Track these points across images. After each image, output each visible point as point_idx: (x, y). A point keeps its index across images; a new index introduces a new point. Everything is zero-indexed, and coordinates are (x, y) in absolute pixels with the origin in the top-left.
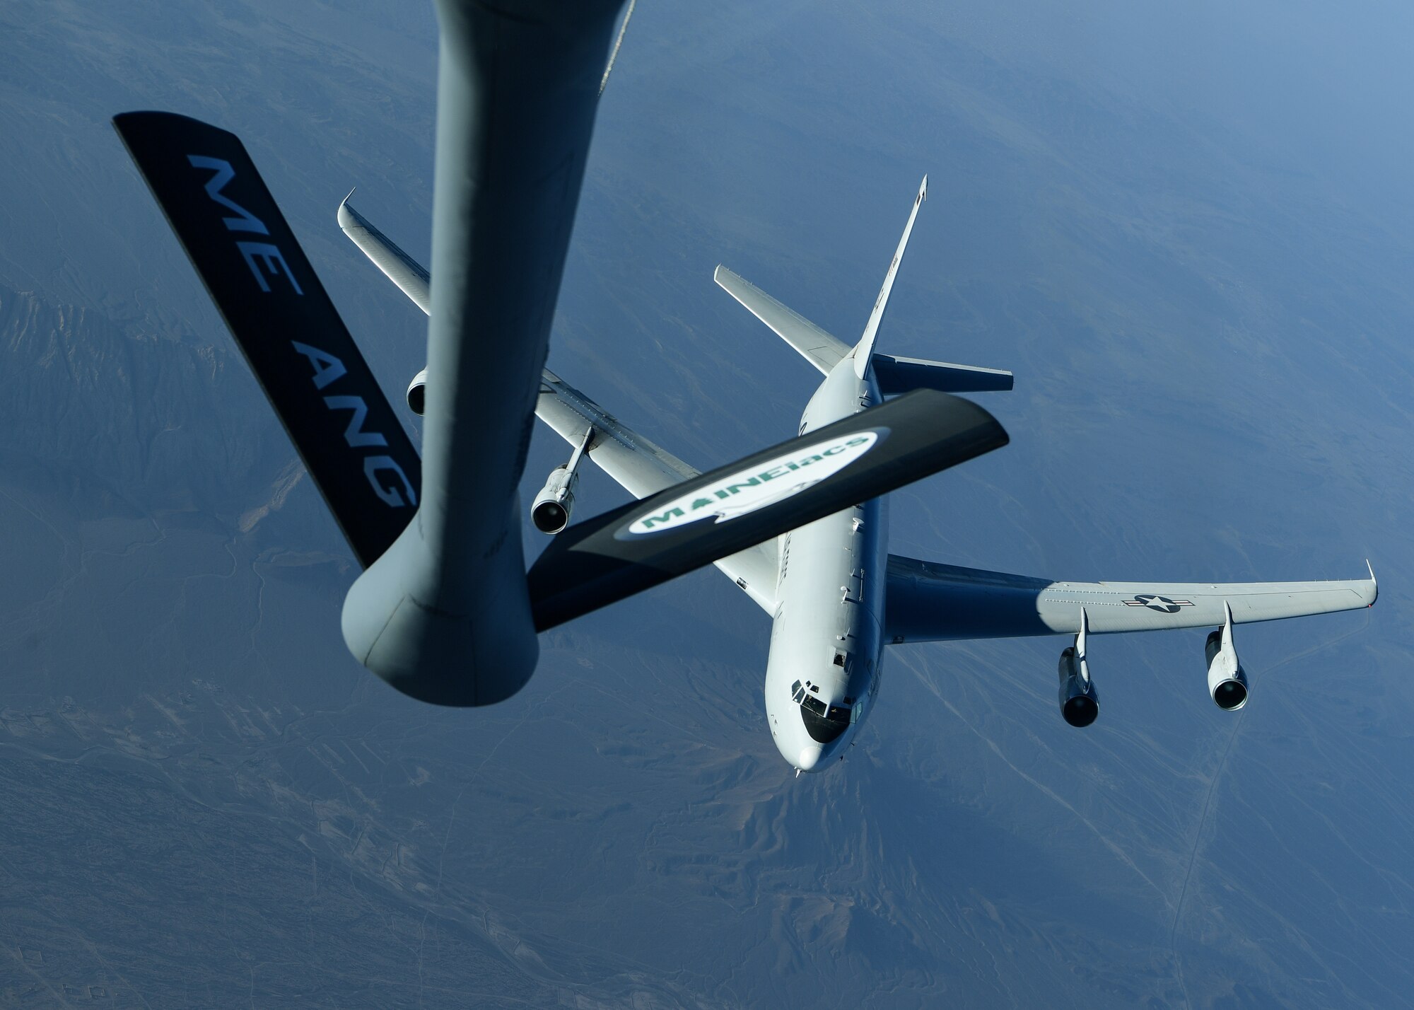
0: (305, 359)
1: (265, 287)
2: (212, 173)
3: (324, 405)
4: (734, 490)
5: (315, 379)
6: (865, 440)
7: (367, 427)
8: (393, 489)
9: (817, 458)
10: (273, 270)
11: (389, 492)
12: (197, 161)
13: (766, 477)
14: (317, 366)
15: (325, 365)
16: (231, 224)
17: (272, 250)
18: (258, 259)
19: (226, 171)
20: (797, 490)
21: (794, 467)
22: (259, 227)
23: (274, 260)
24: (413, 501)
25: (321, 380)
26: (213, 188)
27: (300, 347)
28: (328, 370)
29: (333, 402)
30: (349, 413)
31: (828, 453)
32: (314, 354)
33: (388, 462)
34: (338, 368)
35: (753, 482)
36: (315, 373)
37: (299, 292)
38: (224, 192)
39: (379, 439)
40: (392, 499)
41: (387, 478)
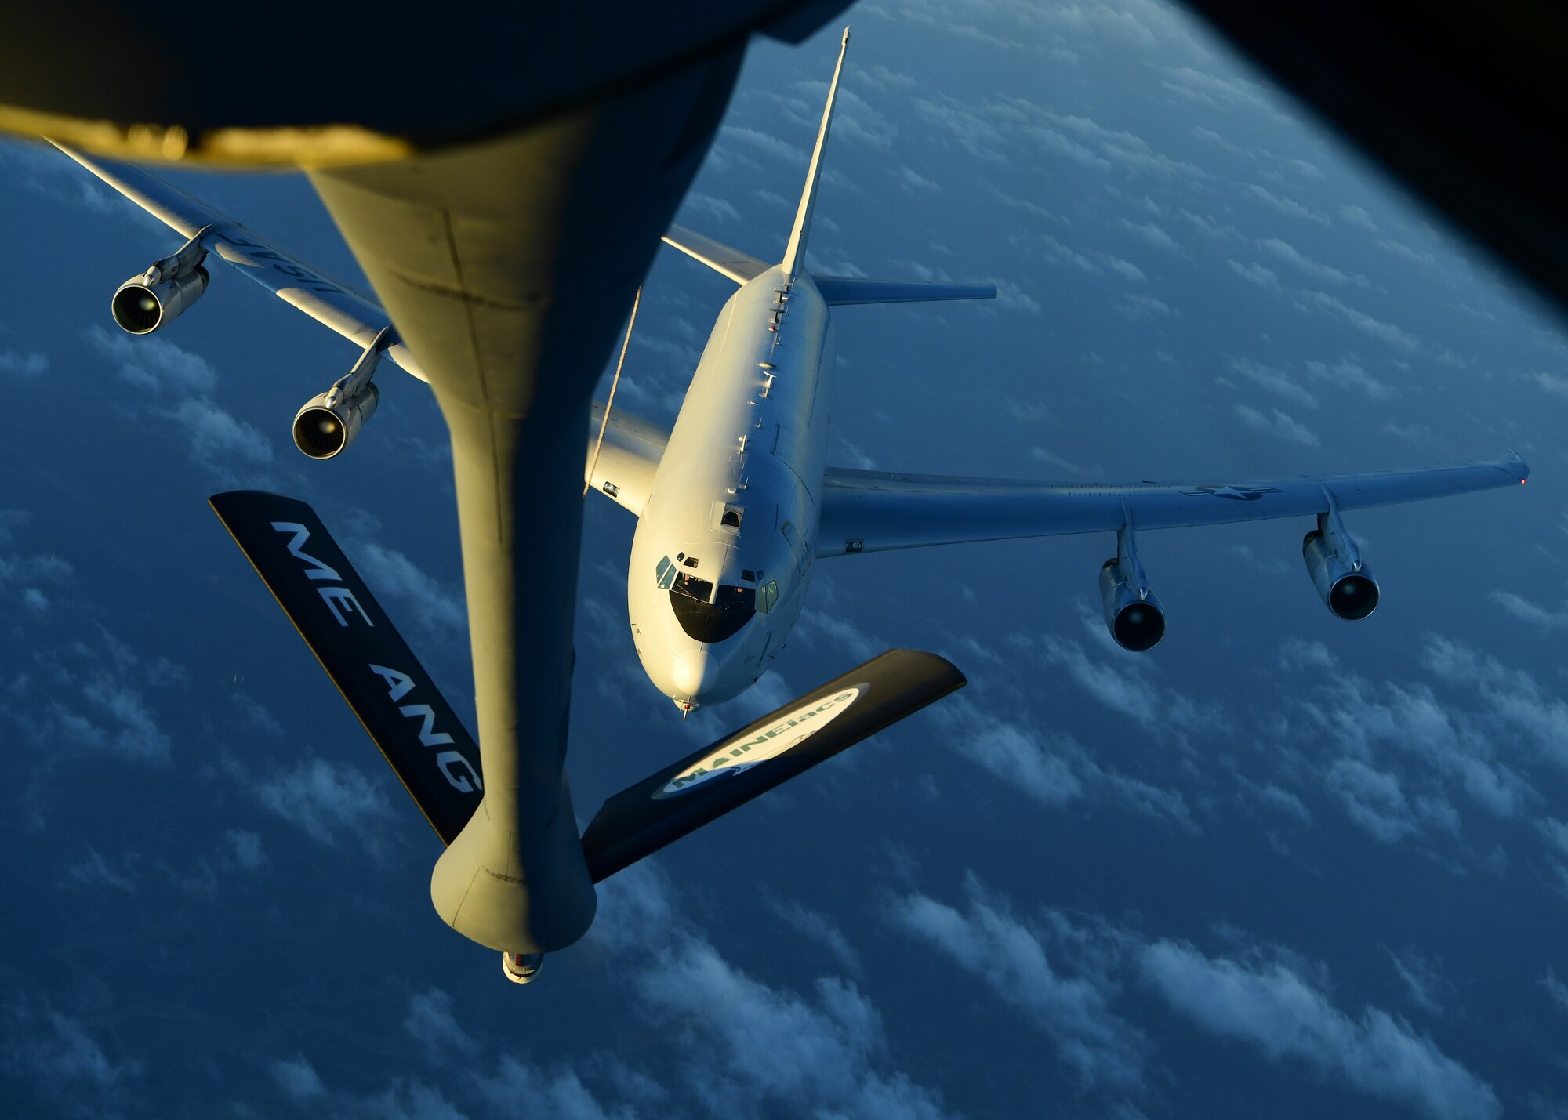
0: (381, 677)
1: (344, 623)
2: (292, 535)
3: (400, 713)
4: (746, 748)
5: (391, 693)
6: (849, 695)
7: (436, 729)
8: (463, 778)
9: (812, 714)
10: (349, 609)
11: (459, 781)
12: (280, 527)
13: (772, 734)
14: (391, 683)
15: (397, 681)
16: (311, 574)
17: (344, 593)
18: (336, 601)
19: (302, 533)
20: (798, 741)
21: (793, 724)
22: (331, 574)
23: (348, 600)
24: (480, 788)
25: (397, 693)
26: (294, 547)
27: (377, 669)
28: (400, 685)
29: (409, 711)
30: (421, 719)
31: (821, 709)
32: (388, 673)
33: (455, 756)
34: (407, 684)
35: (761, 740)
36: (390, 689)
37: (370, 624)
38: (303, 549)
39: (445, 738)
40: (464, 786)
41: (456, 769)
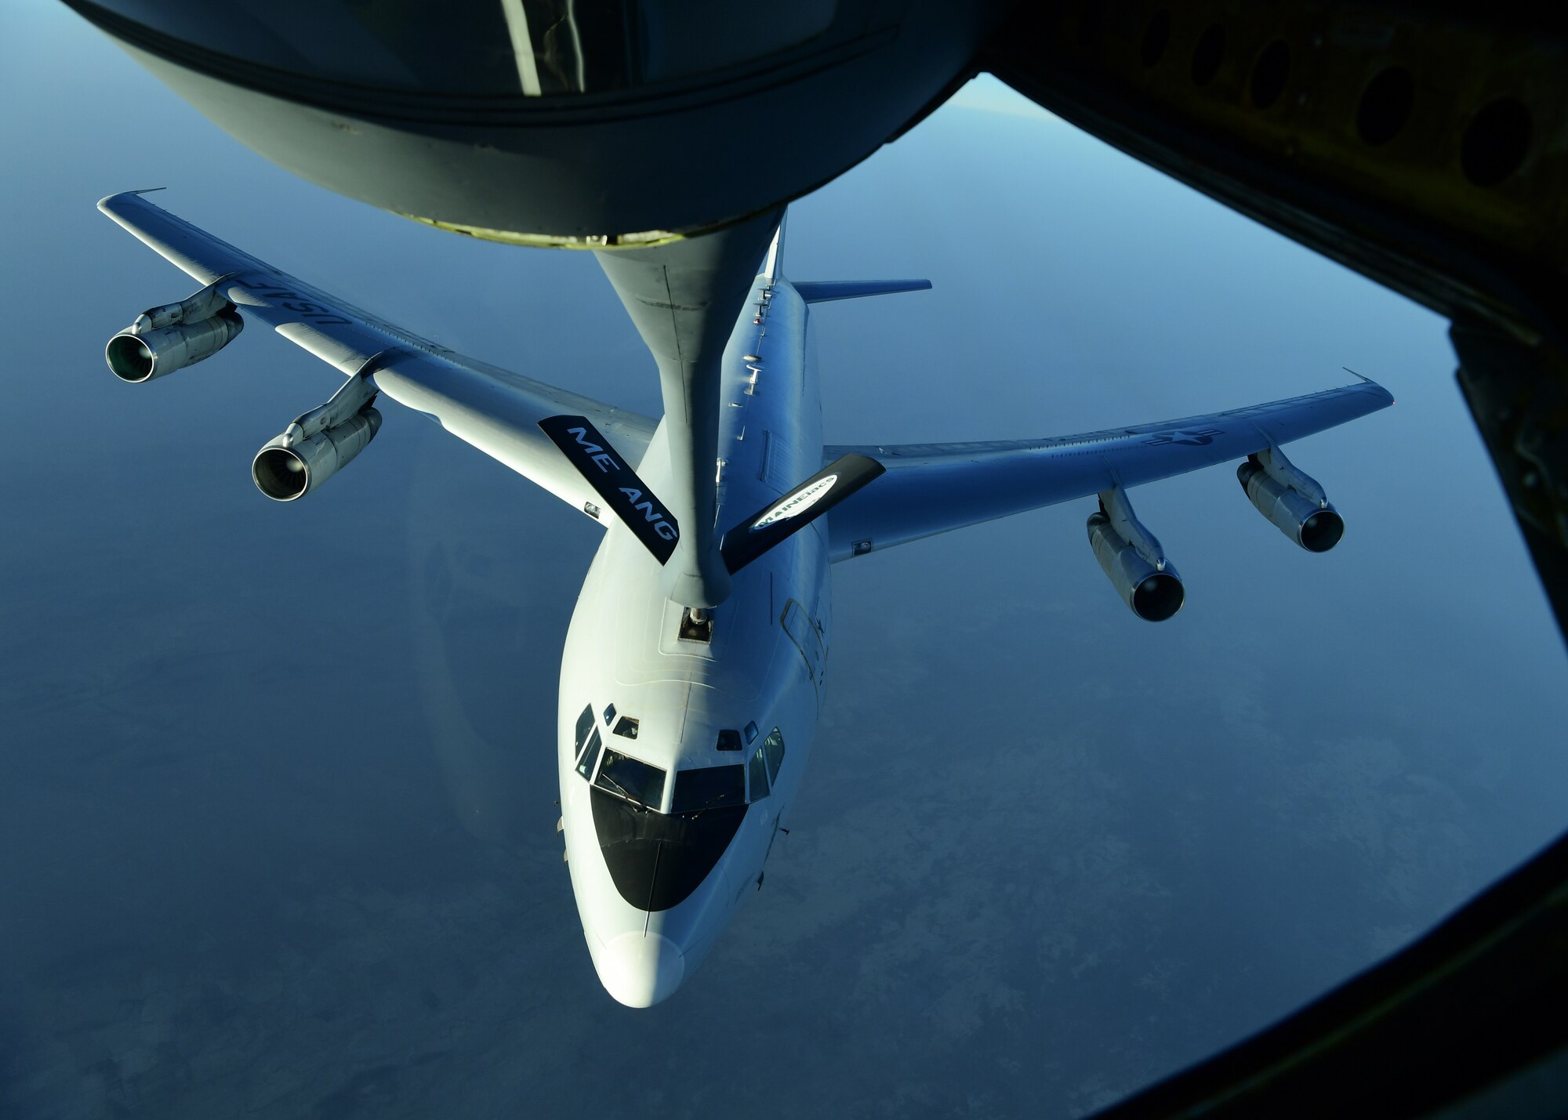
0: (625, 494)
1: (605, 471)
2: (578, 433)
3: (636, 509)
4: (789, 506)
5: (630, 500)
6: (833, 478)
7: (653, 513)
8: (667, 533)
10: (607, 463)
11: (667, 535)
12: (571, 431)
13: (800, 499)
14: (630, 495)
15: (633, 494)
16: (588, 451)
17: (606, 456)
18: (601, 461)
19: (582, 431)
20: (813, 503)
22: (598, 448)
23: (607, 460)
24: (678, 537)
25: (633, 500)
26: (580, 439)
27: (623, 490)
28: (635, 495)
29: (639, 507)
30: (645, 509)
32: (630, 492)
33: (664, 524)
34: (638, 493)
35: (795, 502)
36: (630, 498)
37: (618, 468)
38: (583, 440)
39: (659, 516)
40: (668, 537)
41: (664, 530)
